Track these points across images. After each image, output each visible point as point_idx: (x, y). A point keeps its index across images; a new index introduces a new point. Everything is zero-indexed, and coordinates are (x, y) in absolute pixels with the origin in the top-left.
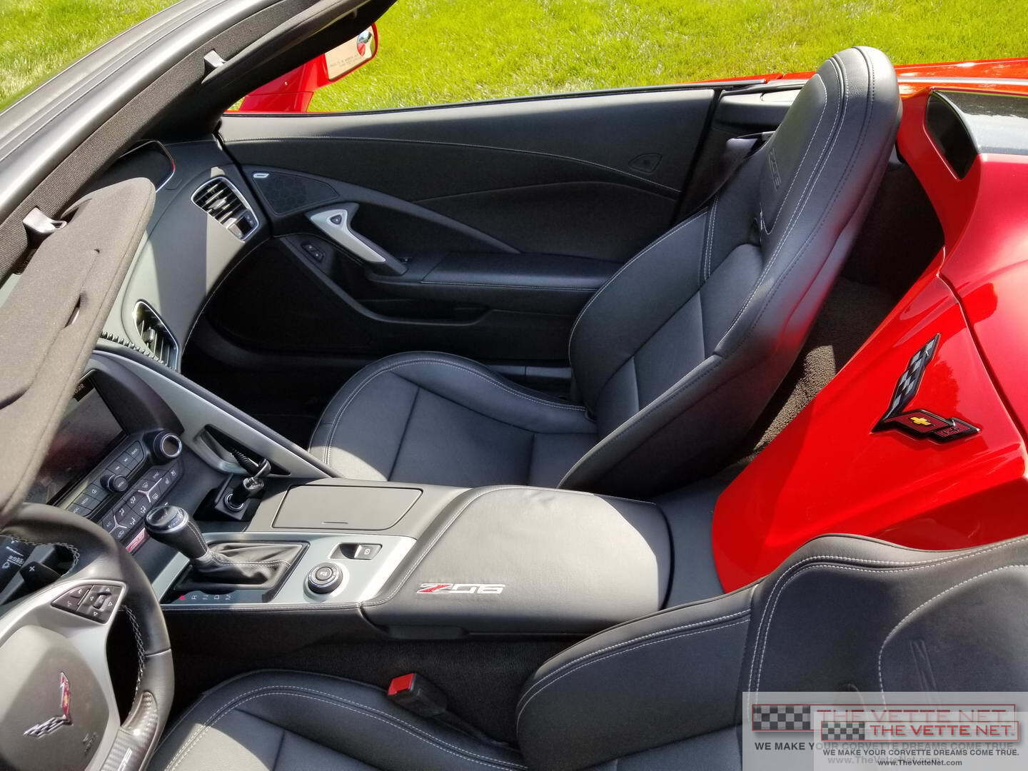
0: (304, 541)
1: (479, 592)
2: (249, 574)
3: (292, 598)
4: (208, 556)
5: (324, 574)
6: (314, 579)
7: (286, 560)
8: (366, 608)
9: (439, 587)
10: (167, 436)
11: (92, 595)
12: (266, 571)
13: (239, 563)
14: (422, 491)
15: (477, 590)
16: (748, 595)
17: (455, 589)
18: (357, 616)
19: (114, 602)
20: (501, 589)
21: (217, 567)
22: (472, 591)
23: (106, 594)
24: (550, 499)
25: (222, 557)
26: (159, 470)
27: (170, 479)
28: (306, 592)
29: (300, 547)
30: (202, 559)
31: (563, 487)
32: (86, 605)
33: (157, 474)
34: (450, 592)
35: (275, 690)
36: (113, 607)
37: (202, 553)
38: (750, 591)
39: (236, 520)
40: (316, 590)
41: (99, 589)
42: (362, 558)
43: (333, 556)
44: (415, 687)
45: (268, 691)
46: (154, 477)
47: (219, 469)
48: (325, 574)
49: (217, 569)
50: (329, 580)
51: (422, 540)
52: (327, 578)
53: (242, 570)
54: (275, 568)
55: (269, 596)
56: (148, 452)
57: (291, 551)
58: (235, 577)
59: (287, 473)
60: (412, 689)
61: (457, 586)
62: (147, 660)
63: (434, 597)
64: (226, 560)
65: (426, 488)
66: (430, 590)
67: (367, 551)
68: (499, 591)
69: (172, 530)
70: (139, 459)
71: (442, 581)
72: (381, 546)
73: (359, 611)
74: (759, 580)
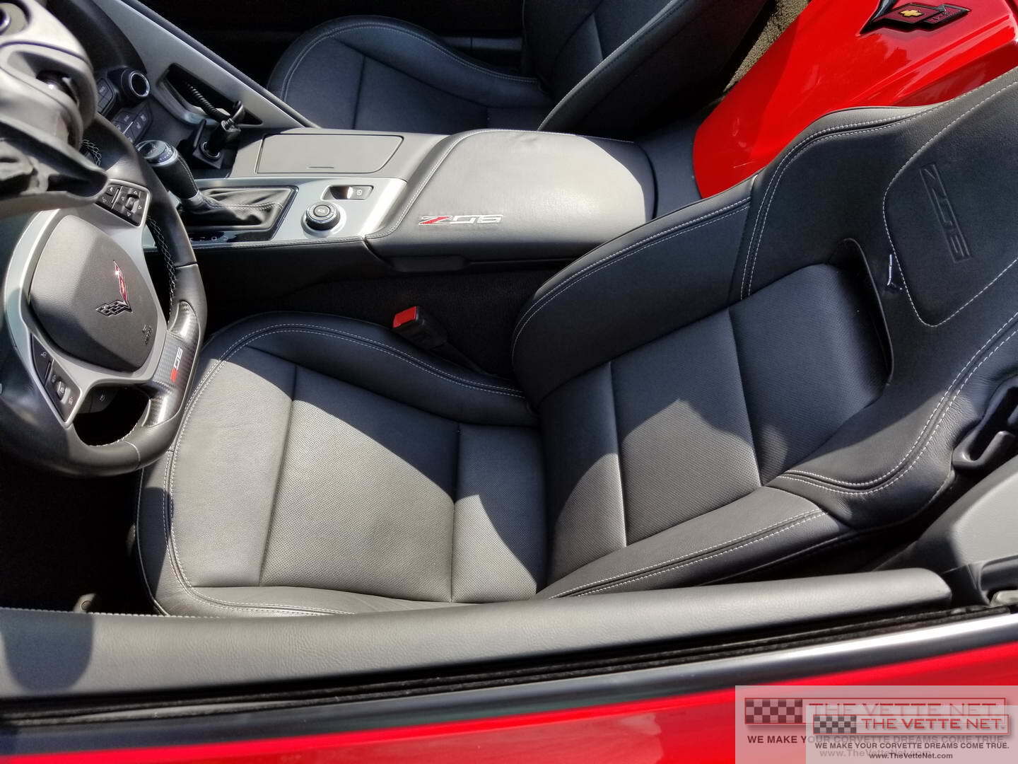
0: (293, 186)
1: (478, 222)
2: (243, 217)
3: (291, 234)
4: (198, 198)
5: (321, 211)
6: (313, 216)
7: (278, 202)
8: (370, 240)
9: (439, 219)
10: (132, 75)
11: (122, 195)
12: (259, 214)
13: (230, 206)
14: (403, 138)
15: (476, 221)
16: (748, 185)
17: (456, 220)
18: (361, 248)
19: (142, 204)
20: (500, 219)
21: (209, 209)
22: (472, 221)
23: (135, 197)
24: (535, 140)
25: (213, 201)
26: (129, 114)
27: (141, 122)
28: (305, 229)
29: (289, 191)
30: (193, 199)
31: (546, 129)
32: (119, 204)
33: (127, 118)
34: (451, 223)
35: (283, 328)
36: (142, 210)
37: (193, 194)
38: (750, 182)
39: (215, 168)
40: (314, 226)
41: (127, 190)
42: (355, 198)
43: (325, 198)
44: (420, 317)
45: (275, 329)
46: (125, 120)
47: (184, 121)
48: (324, 211)
49: (209, 211)
50: (328, 217)
51: (412, 182)
52: (323, 216)
53: (235, 213)
54: (268, 211)
55: (268, 235)
56: (116, 91)
57: (281, 194)
58: (228, 219)
59: (259, 122)
60: (417, 318)
61: (456, 218)
62: (177, 272)
63: (436, 228)
64: (217, 203)
65: (407, 136)
66: (431, 222)
67: (359, 192)
68: (498, 220)
69: (162, 164)
70: (109, 97)
71: (442, 213)
72: (373, 187)
73: (364, 243)
74: (759, 171)
